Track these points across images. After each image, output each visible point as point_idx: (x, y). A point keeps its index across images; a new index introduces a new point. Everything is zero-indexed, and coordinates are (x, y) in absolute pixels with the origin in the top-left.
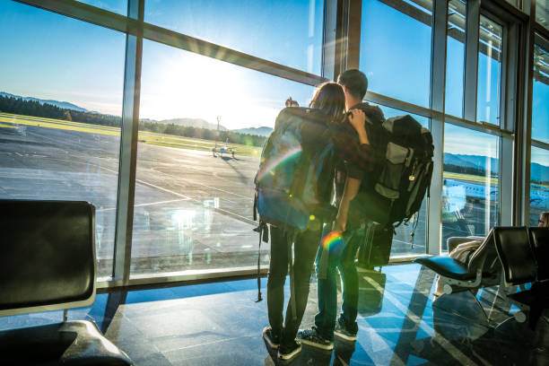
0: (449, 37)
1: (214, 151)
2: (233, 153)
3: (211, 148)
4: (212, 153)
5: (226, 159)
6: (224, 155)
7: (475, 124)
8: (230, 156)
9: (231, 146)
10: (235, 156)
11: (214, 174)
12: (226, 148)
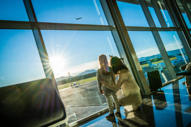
0: (148, 7)
1: (71, 86)
2: (79, 84)
3: (70, 85)
4: (71, 87)
5: (77, 87)
6: (76, 86)
7: (167, 28)
8: (78, 85)
9: (77, 82)
10: (80, 85)
11: (75, 94)
12: (75, 83)
